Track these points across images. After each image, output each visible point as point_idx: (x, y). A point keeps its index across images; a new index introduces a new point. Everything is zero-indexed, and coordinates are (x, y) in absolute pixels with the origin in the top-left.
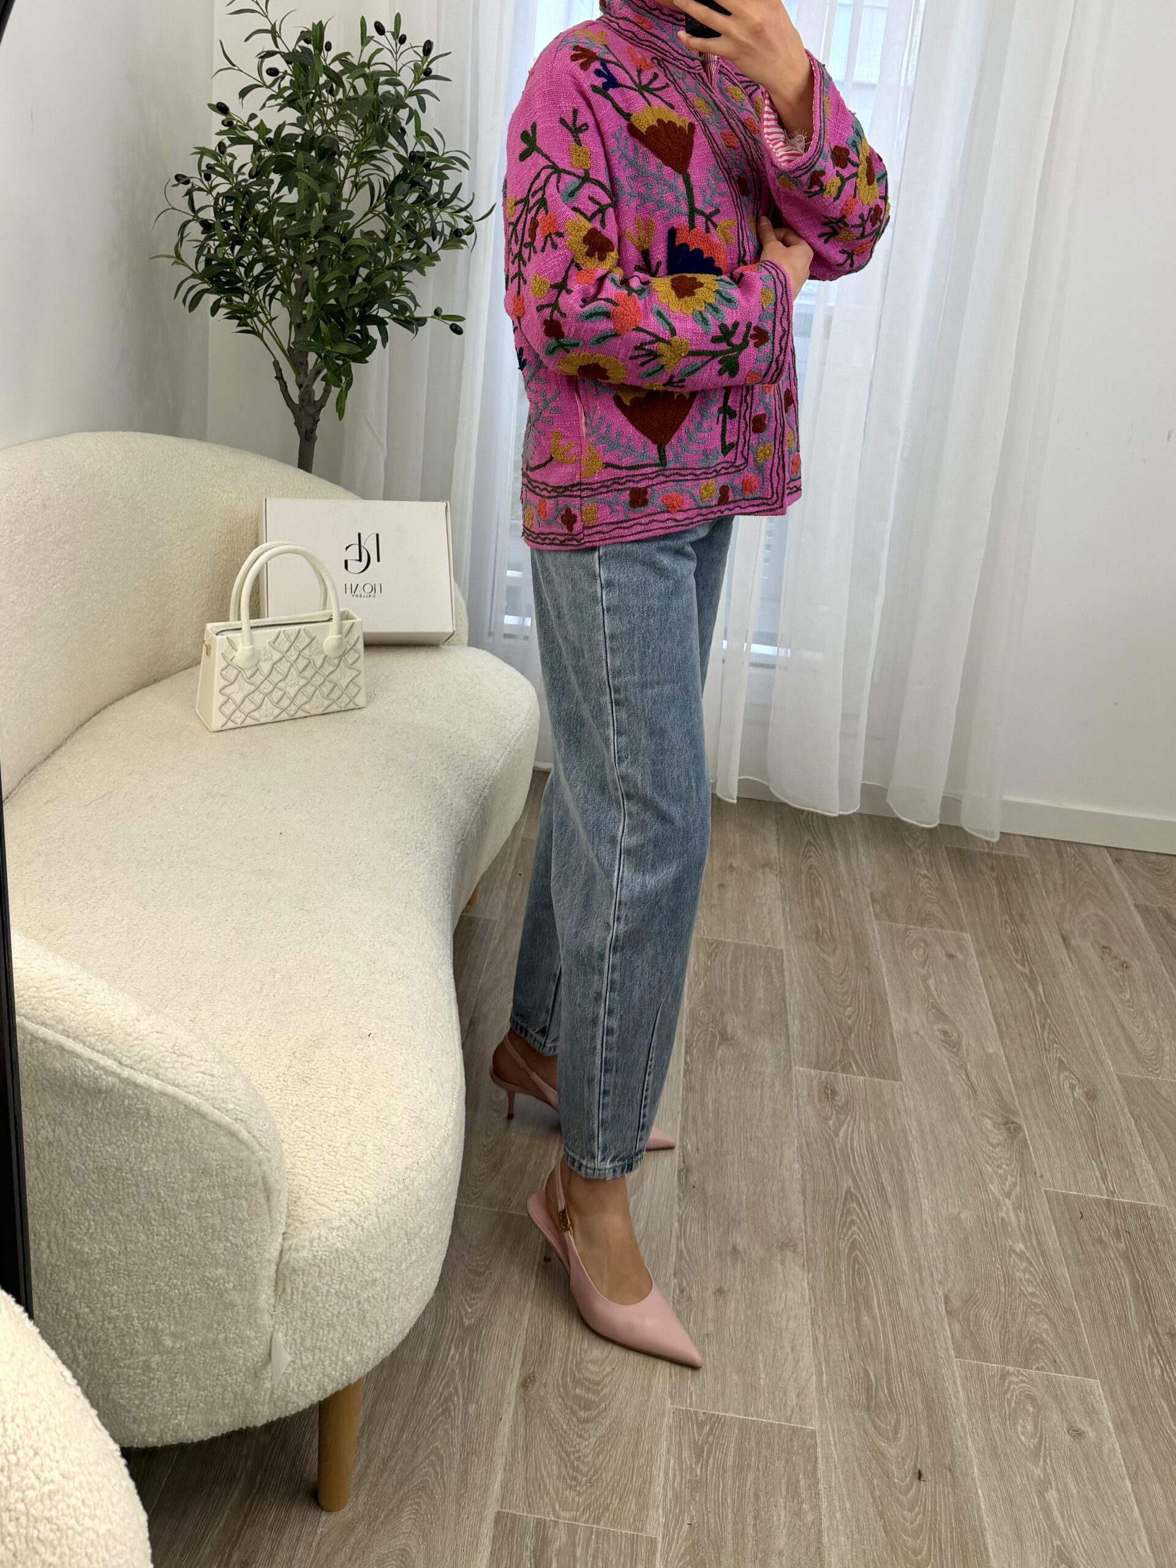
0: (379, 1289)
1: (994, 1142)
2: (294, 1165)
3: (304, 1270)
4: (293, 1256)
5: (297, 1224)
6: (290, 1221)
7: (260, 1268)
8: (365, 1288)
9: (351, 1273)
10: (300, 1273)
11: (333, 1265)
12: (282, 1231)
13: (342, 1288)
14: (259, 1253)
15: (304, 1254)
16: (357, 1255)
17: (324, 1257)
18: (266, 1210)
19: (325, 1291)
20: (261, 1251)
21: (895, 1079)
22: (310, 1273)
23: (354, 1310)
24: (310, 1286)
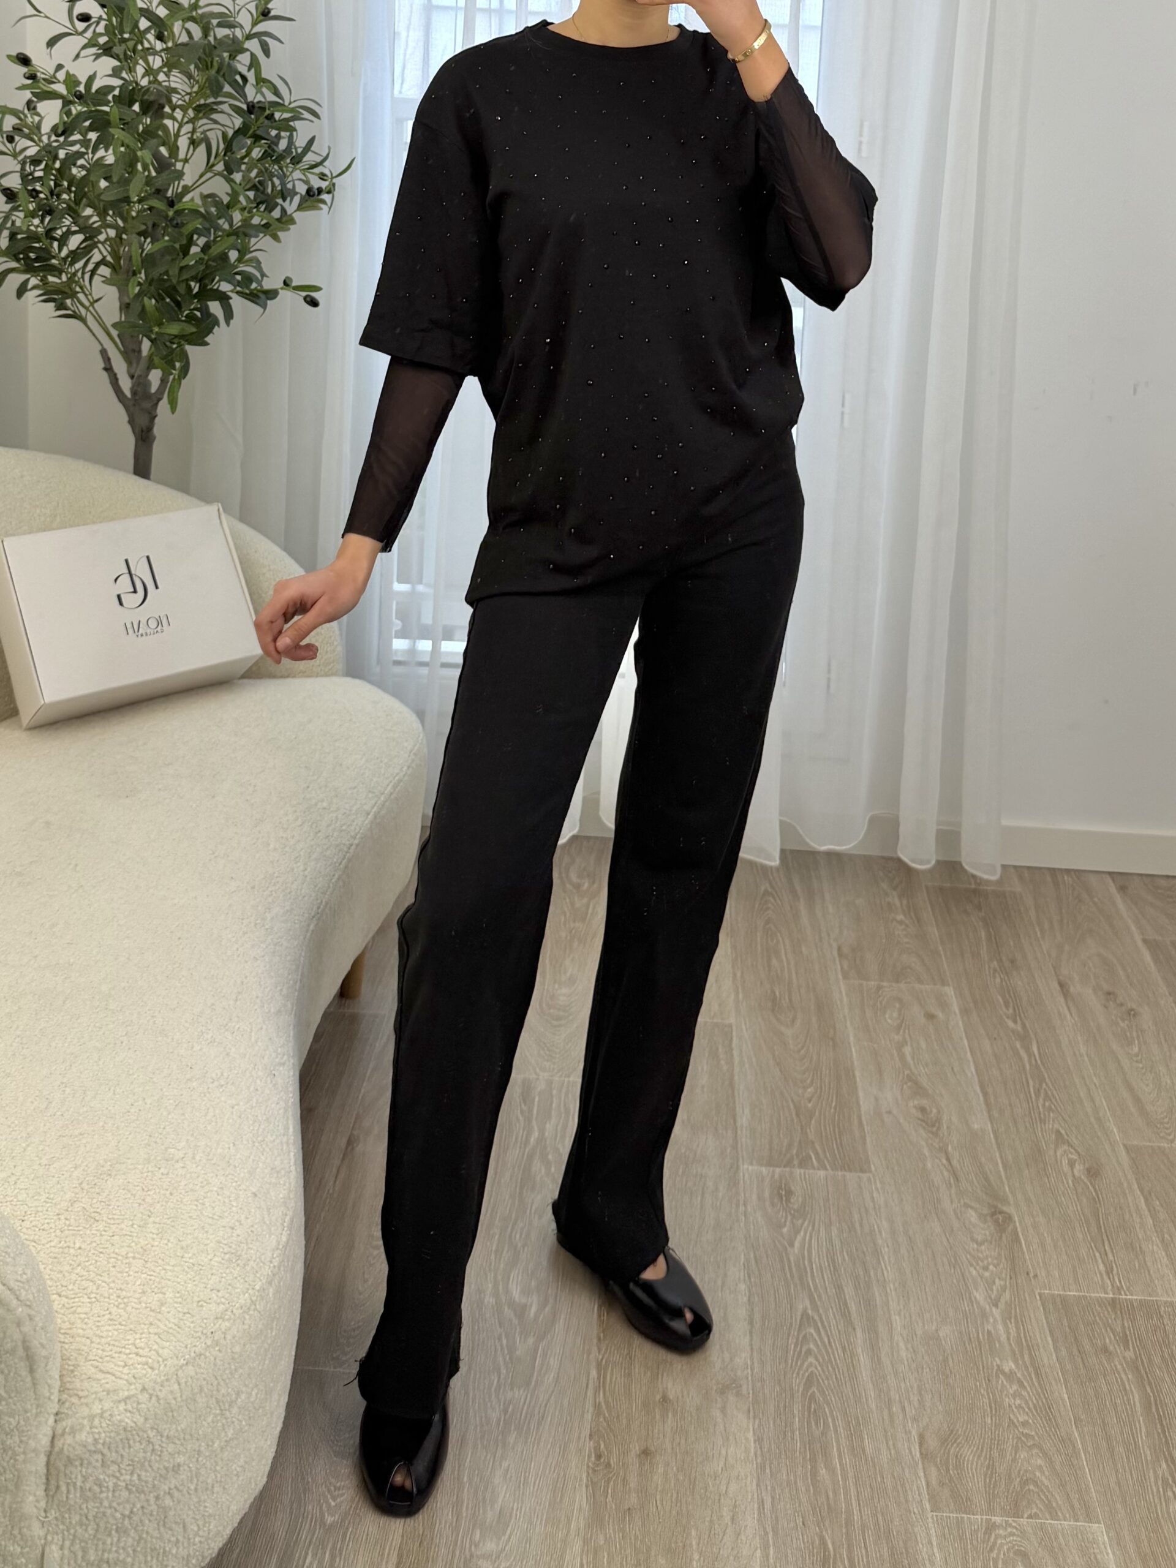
0: (183, 1477)
1: (980, 1238)
2: (73, 1324)
3: (82, 1459)
4: (68, 1442)
5: (74, 1400)
6: (65, 1396)
7: (24, 1461)
8: (164, 1478)
9: (145, 1458)
10: (77, 1463)
11: (120, 1449)
12: (55, 1411)
13: (135, 1477)
14: (21, 1441)
15: (82, 1436)
16: (151, 1434)
17: (108, 1440)
18: (29, 1385)
19: (111, 1484)
20: (24, 1439)
21: (862, 1171)
22: (89, 1463)
23: (152, 1508)
24: (91, 1478)
